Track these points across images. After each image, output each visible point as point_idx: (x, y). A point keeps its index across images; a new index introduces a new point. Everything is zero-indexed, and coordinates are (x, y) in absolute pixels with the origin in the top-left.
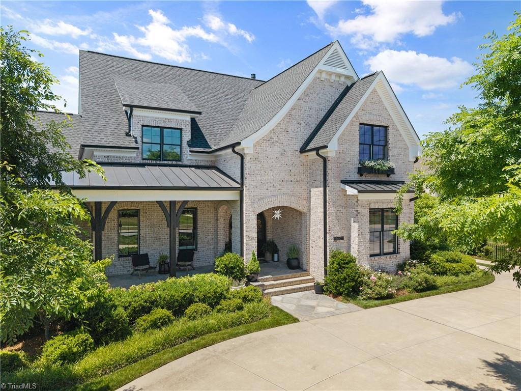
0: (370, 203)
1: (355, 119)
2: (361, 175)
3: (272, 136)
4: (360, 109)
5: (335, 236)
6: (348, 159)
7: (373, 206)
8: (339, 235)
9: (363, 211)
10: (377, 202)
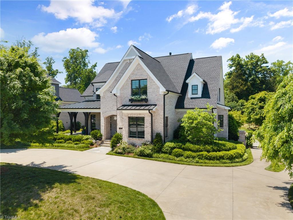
0: (128, 115)
1: (128, 79)
2: (132, 102)
3: (110, 89)
4: (131, 74)
5: (120, 127)
6: (126, 96)
7: (129, 116)
8: (121, 127)
9: (125, 117)
10: (132, 114)
